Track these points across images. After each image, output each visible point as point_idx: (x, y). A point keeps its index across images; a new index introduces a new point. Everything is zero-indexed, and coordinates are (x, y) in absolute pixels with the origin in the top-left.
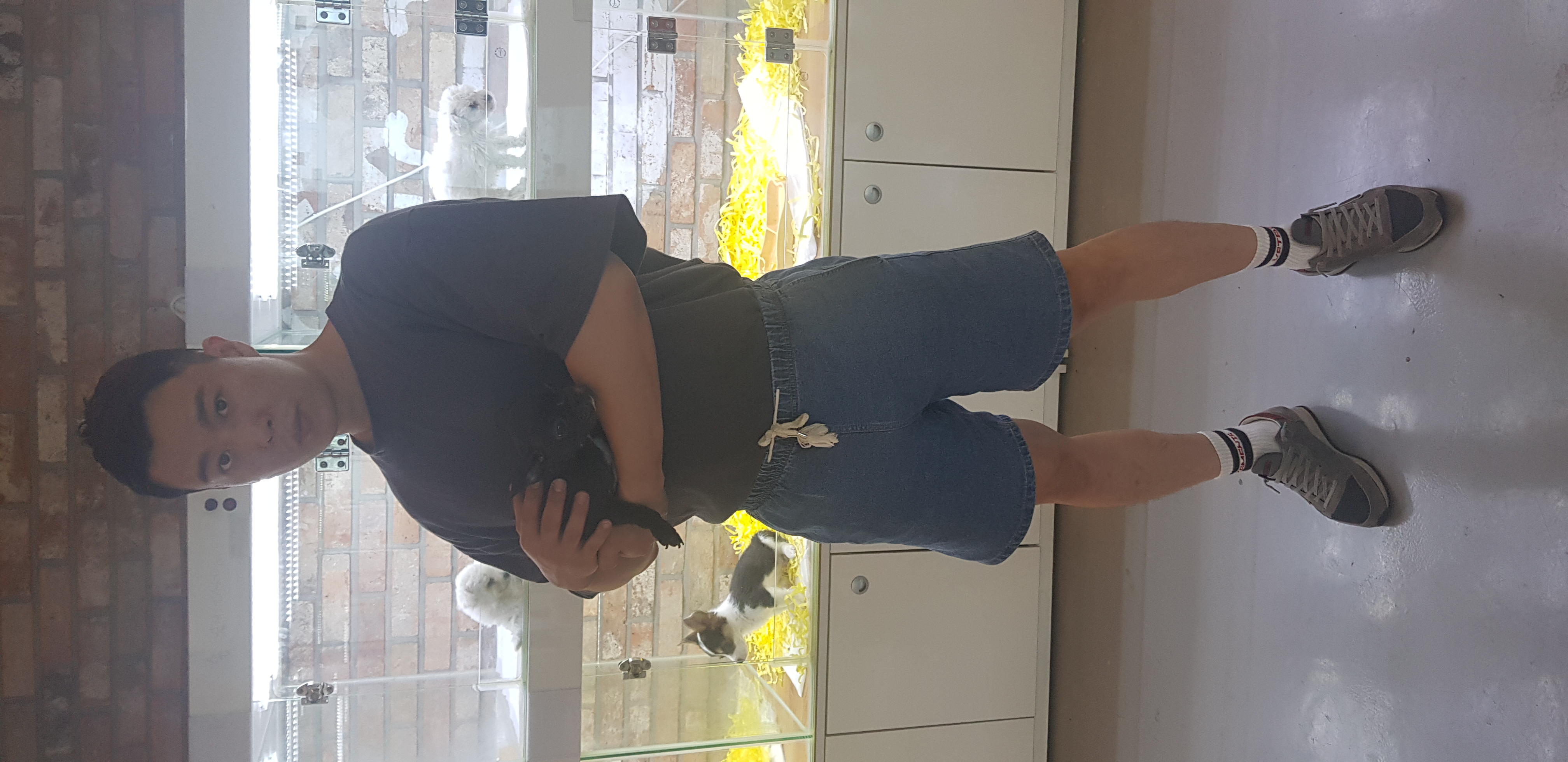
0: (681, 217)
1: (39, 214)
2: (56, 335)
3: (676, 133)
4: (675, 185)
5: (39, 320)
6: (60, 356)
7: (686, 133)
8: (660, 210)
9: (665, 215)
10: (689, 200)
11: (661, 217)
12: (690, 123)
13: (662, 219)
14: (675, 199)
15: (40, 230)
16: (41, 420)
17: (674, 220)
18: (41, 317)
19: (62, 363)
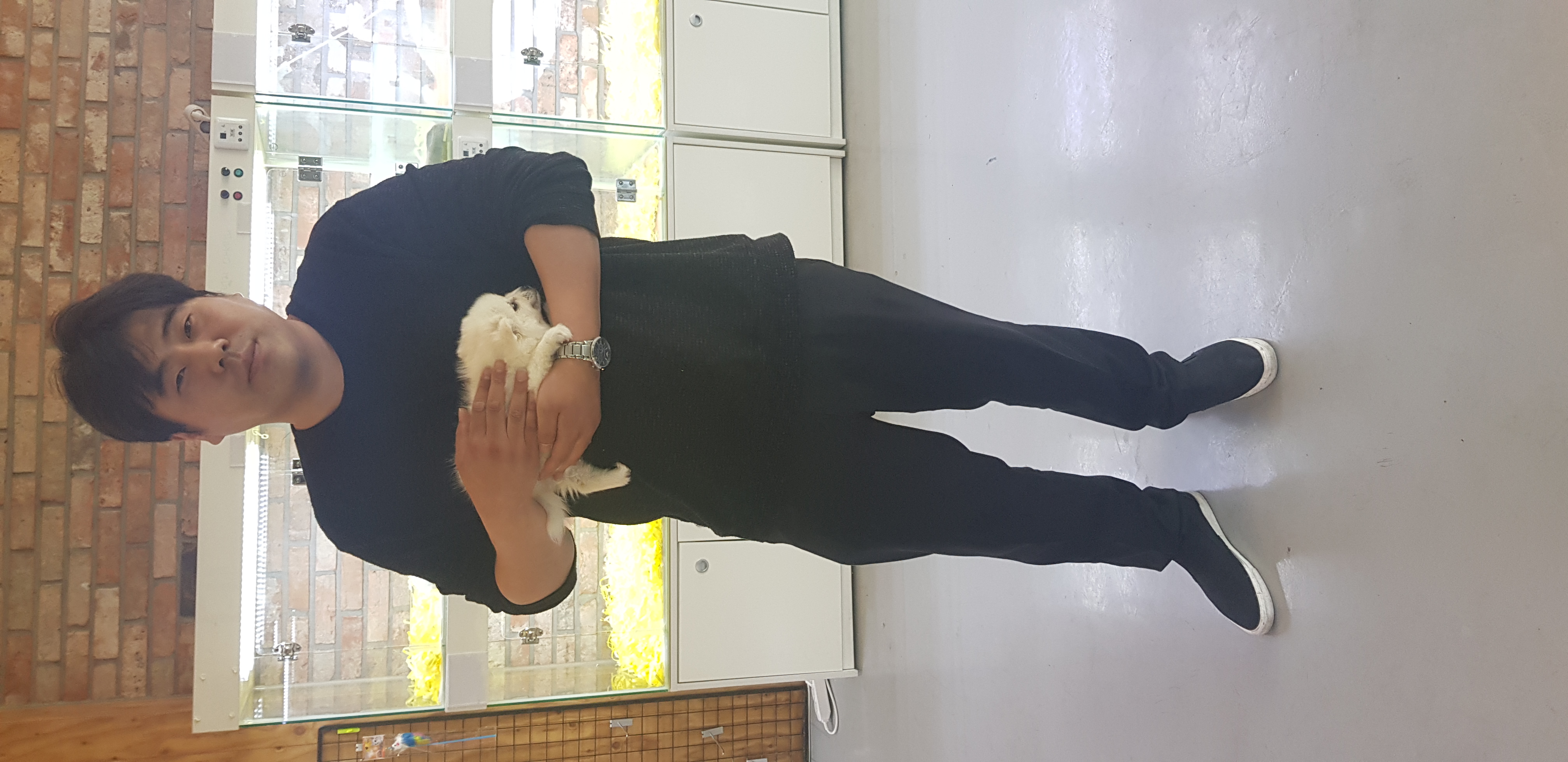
0: (568, 89)
1: (91, 63)
2: (99, 151)
3: (562, 28)
4: (562, 65)
5: (87, 138)
6: (100, 165)
7: (570, 28)
8: (551, 82)
9: (556, 87)
10: (573, 76)
11: (552, 88)
12: (573, 21)
13: (553, 89)
14: (563, 76)
15: (90, 72)
16: (84, 212)
17: (562, 91)
18: (88, 136)
19: (102, 171)
